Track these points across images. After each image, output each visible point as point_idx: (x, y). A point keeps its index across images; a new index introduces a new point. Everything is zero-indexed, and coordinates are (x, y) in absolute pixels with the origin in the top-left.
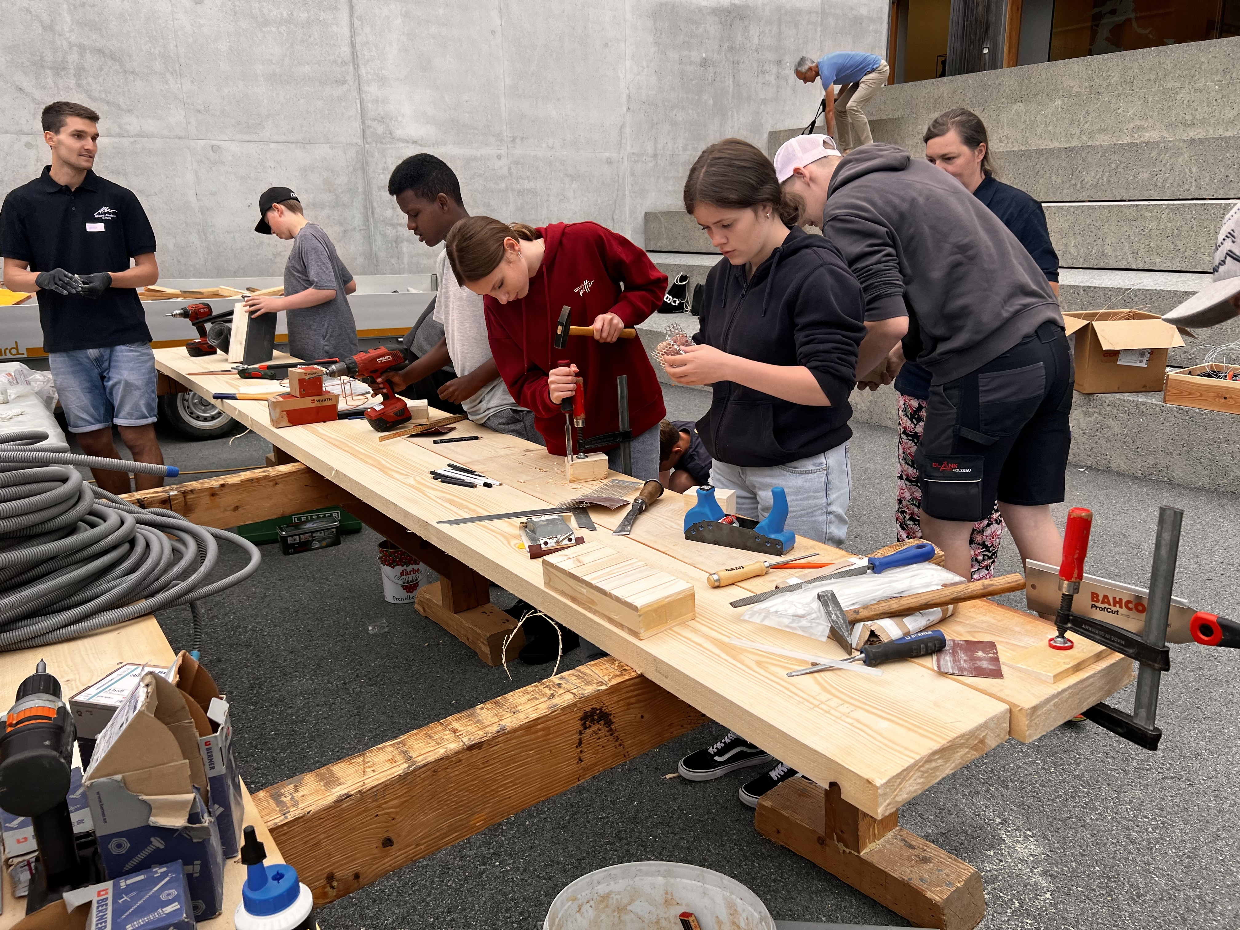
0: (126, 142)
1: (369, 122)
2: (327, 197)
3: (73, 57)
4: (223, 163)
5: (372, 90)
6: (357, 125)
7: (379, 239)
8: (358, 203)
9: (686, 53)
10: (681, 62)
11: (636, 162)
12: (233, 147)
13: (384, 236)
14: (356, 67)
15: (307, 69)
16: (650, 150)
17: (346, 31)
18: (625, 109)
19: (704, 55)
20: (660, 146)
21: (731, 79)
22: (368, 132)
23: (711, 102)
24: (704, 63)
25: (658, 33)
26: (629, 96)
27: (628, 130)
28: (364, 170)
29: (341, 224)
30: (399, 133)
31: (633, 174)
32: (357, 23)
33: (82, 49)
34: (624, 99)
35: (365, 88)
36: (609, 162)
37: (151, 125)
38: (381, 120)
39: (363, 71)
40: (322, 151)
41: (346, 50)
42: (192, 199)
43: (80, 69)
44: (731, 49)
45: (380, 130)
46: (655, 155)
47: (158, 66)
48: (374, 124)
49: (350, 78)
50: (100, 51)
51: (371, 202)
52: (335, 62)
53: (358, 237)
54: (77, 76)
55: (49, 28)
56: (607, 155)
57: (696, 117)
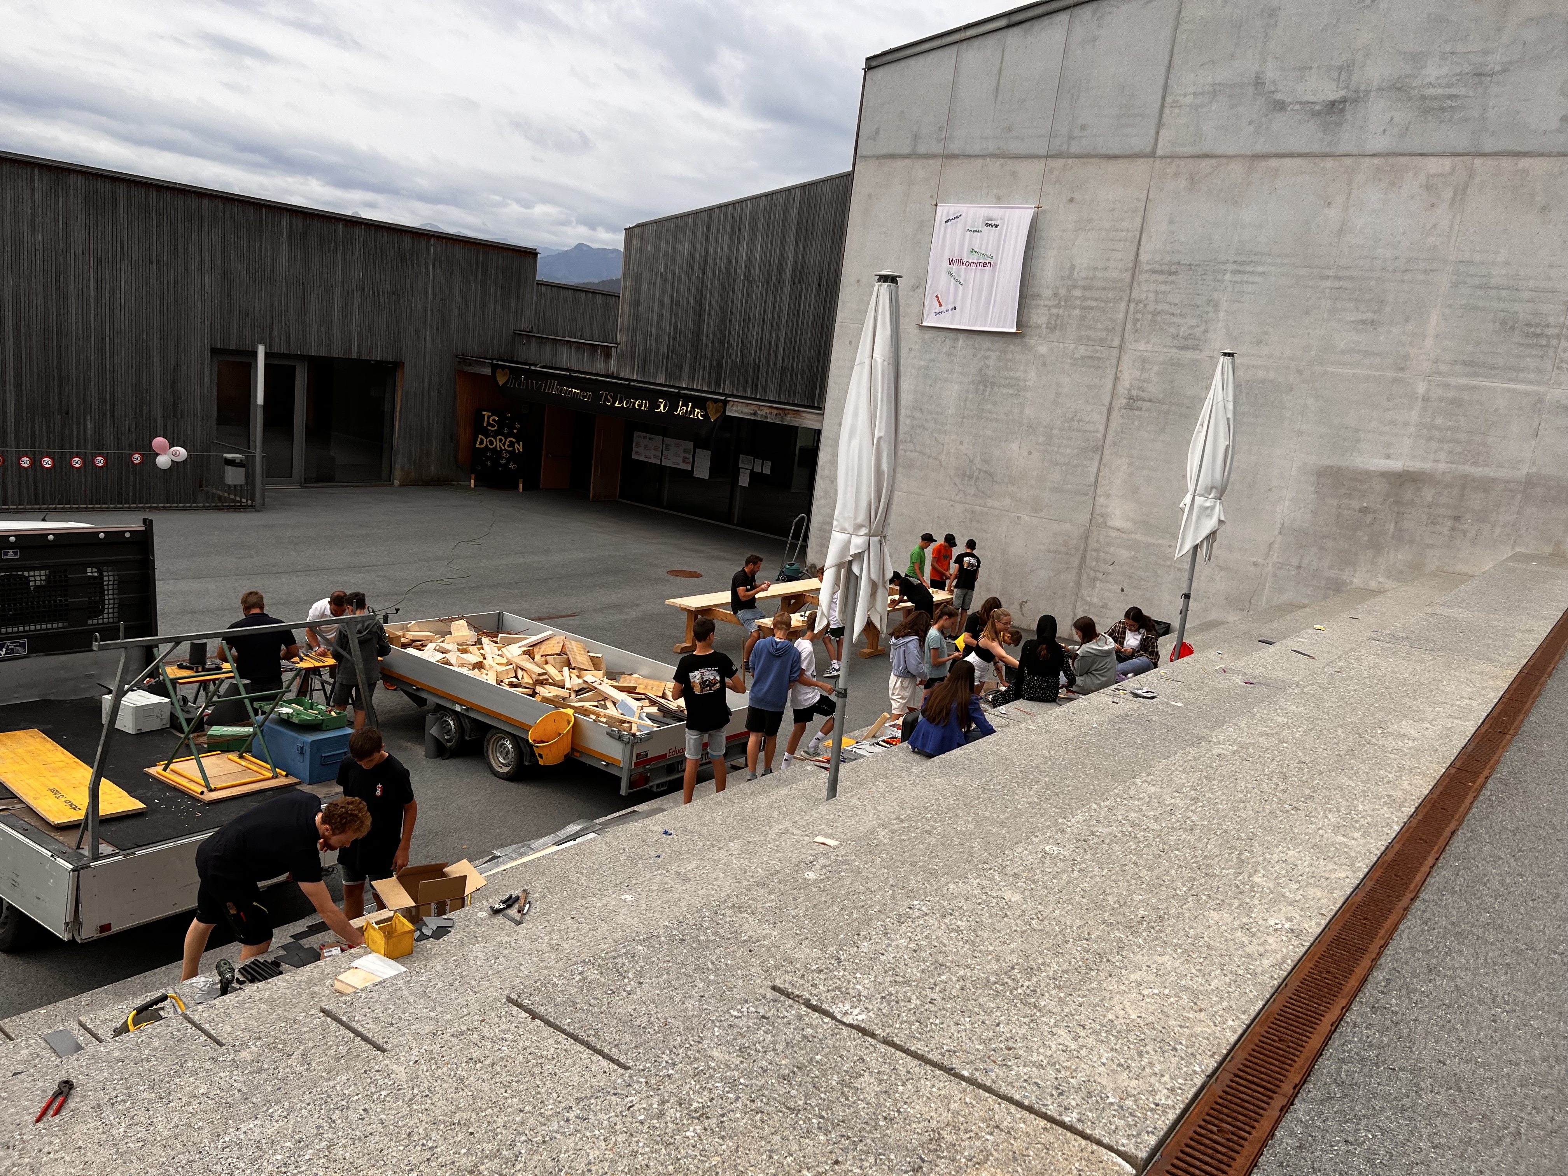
0: (985, 509)
1: (1095, 516)
2: (1063, 549)
3: (976, 474)
4: (1020, 524)
5: (1101, 500)
6: (1088, 516)
7: (1084, 577)
8: (1079, 555)
9: (1347, 501)
10: (1339, 507)
11: (1279, 568)
12: (1027, 518)
13: (1088, 575)
14: (1096, 488)
15: (1070, 487)
16: (1295, 562)
17: (1095, 470)
18: (1277, 532)
19: (1365, 505)
20: (1305, 562)
21: (1392, 525)
22: (1093, 521)
23: (1366, 539)
24: (1364, 511)
25: (1320, 486)
26: (1283, 525)
27: (1276, 546)
28: (1086, 540)
29: (1067, 564)
30: (1110, 524)
31: (1275, 575)
32: (1102, 466)
33: (980, 470)
34: (1278, 526)
35: (1097, 498)
36: (1256, 564)
37: (996, 504)
38: (1102, 515)
39: (1098, 490)
40: (1068, 526)
41: (1092, 479)
42: (1003, 537)
43: (978, 478)
44: (1396, 503)
45: (1100, 520)
46: (1299, 567)
47: (1006, 480)
48: (1098, 517)
49: (1091, 493)
50: (986, 472)
51: (1085, 556)
52: (1085, 485)
53: (1074, 572)
54: (976, 481)
55: (971, 461)
56: (1255, 559)
57: (1346, 546)
